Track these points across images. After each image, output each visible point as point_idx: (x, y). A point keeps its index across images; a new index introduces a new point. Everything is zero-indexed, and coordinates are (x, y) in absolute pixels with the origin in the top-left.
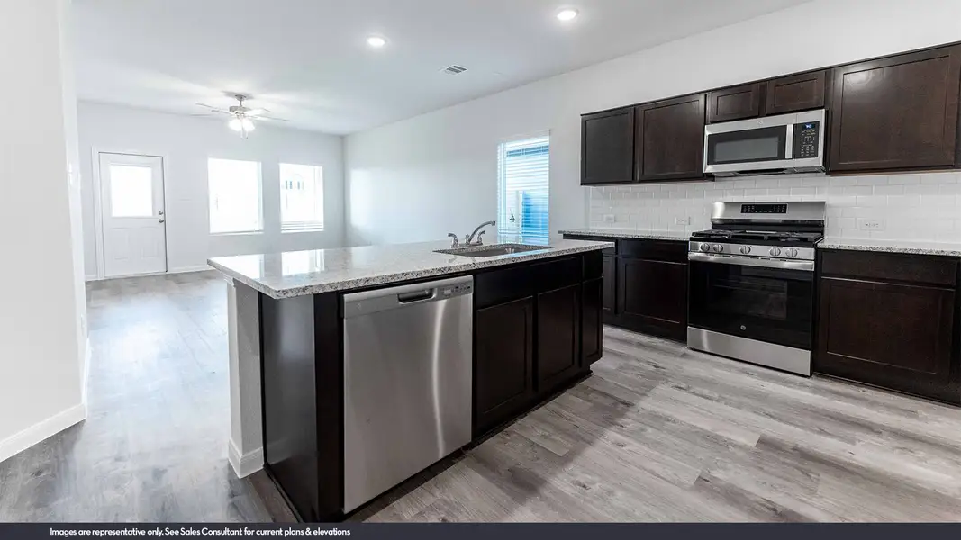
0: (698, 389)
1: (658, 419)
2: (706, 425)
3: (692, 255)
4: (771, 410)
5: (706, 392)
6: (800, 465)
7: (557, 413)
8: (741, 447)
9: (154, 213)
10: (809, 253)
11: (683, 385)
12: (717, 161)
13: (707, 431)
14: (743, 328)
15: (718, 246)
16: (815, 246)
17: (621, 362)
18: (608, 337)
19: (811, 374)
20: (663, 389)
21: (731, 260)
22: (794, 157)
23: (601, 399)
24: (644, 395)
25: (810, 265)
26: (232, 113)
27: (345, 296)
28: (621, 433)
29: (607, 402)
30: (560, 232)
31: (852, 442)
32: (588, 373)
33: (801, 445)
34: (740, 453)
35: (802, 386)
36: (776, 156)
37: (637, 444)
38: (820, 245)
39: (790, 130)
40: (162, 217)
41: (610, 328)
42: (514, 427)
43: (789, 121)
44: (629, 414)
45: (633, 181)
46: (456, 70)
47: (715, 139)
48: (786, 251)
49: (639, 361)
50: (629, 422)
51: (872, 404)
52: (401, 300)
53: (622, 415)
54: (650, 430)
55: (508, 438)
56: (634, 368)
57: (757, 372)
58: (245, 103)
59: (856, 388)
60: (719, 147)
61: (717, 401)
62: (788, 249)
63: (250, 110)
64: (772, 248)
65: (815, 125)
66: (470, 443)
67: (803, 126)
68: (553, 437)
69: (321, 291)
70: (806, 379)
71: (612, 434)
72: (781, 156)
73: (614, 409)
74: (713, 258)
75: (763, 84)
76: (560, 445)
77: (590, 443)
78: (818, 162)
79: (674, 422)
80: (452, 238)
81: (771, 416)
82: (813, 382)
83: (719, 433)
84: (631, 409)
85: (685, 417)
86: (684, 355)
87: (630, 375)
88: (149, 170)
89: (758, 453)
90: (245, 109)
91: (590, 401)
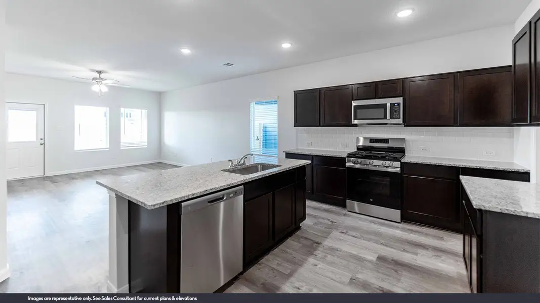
0: (351, 233)
1: (333, 250)
2: (354, 252)
3: (348, 165)
4: (383, 242)
5: (354, 234)
6: (394, 268)
7: (285, 251)
8: (370, 262)
9: (37, 139)
10: (397, 164)
11: (344, 231)
12: (358, 118)
13: (354, 254)
14: (371, 200)
15: (359, 160)
16: (400, 161)
17: (316, 221)
18: (309, 207)
19: (401, 221)
20: (335, 234)
21: (365, 167)
22: (391, 118)
23: (305, 242)
24: (326, 238)
25: (398, 170)
26: (94, 81)
27: (182, 204)
28: (316, 259)
29: (308, 243)
30: (284, 152)
31: (417, 254)
32: (299, 228)
33: (395, 258)
34: (370, 265)
35: (397, 228)
36: (383, 117)
37: (322, 264)
38: (403, 160)
39: (388, 105)
40: (42, 142)
41: (309, 201)
42: (263, 260)
43: (388, 102)
44: (320, 249)
45: (320, 125)
46: (228, 65)
47: (356, 107)
48: (388, 163)
49: (323, 219)
50: (319, 253)
51: (427, 235)
52: (209, 202)
53: (315, 249)
54: (329, 256)
55: (261, 267)
56: (321, 223)
57: (378, 222)
58: (103, 75)
59: (420, 227)
60: (358, 111)
61: (360, 238)
62: (389, 162)
63: (106, 80)
64: (382, 161)
65: (399, 104)
66: (242, 272)
67: (394, 104)
68: (283, 264)
69: (171, 203)
70: (399, 224)
71: (311, 260)
72: (385, 118)
73: (312, 246)
74: (358, 166)
75: (376, 83)
76: (286, 268)
77: (301, 265)
78: (401, 121)
79: (340, 251)
80: (231, 162)
81: (383, 244)
82: (401, 225)
83: (360, 255)
84: (320, 245)
85: (346, 248)
86: (345, 215)
87: (319, 227)
88: (35, 113)
89: (377, 264)
90: (102, 79)
91: (300, 243)
